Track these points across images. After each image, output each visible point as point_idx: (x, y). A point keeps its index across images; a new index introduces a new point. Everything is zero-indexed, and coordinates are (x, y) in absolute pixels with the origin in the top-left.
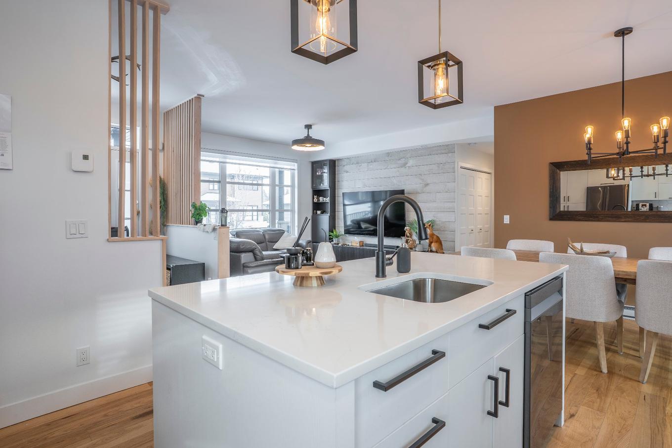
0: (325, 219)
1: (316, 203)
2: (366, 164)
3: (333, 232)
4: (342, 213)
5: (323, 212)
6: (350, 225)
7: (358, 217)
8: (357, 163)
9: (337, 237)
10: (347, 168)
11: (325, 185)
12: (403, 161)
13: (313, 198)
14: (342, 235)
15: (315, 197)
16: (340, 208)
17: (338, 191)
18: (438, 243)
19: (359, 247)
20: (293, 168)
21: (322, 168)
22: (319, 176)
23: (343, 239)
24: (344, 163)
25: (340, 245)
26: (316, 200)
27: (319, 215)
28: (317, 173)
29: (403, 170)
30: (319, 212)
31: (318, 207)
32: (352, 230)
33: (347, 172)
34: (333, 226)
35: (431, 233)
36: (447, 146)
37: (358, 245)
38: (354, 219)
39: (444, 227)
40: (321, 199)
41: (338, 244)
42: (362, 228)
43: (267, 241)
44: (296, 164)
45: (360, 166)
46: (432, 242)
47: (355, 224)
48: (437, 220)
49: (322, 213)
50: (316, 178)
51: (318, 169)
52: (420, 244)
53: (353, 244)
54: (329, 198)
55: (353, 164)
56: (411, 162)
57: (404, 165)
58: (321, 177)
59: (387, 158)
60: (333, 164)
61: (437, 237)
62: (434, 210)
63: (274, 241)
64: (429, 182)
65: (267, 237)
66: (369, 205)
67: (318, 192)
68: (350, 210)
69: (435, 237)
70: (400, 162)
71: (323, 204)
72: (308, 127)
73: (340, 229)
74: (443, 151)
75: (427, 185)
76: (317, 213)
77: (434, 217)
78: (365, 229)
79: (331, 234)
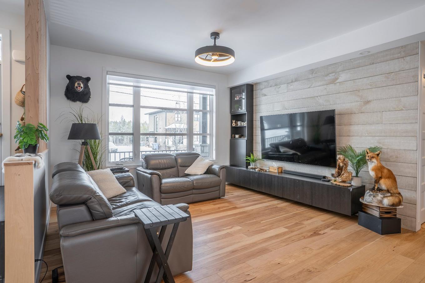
0: (243, 143)
1: (234, 127)
2: (286, 85)
3: (250, 156)
4: (260, 137)
5: (242, 136)
6: (268, 149)
7: (276, 141)
8: (276, 85)
9: (254, 161)
10: (265, 91)
11: (243, 110)
12: (331, 77)
13: (232, 123)
14: (260, 159)
15: (234, 121)
16: (258, 132)
17: (256, 116)
18: (391, 180)
19: (277, 175)
20: (211, 93)
21: (240, 93)
22: (237, 101)
23: (260, 164)
24: (261, 86)
25: (257, 170)
26: (234, 125)
27: (237, 139)
28: (236, 99)
29: (331, 87)
30: (237, 136)
31: (236, 131)
32: (271, 153)
33: (265, 95)
34: (250, 150)
35: (379, 165)
36: (405, 46)
37: (276, 171)
38: (273, 142)
39: (397, 157)
40: (239, 123)
41: (255, 169)
42: (280, 152)
43: (178, 165)
44: (214, 90)
45: (279, 88)
46: (381, 178)
47: (274, 147)
48: (383, 147)
49: (240, 137)
50: (234, 103)
51: (236, 95)
52: (357, 176)
53: (270, 170)
54: (246, 122)
55: (271, 87)
56: (343, 77)
57: (333, 82)
58: (240, 102)
59: (311, 76)
60: (250, 89)
61: (389, 171)
62: (378, 135)
63: (187, 165)
64: (370, 98)
65: (179, 161)
66: (287, 130)
67: (236, 117)
68: (269, 134)
69: (385, 171)
70: (326, 78)
71: (242, 128)
72: (215, 35)
73: (258, 152)
74: (396, 56)
75: (368, 102)
76: (235, 137)
77: (380, 143)
78: (284, 153)
79: (248, 158)
